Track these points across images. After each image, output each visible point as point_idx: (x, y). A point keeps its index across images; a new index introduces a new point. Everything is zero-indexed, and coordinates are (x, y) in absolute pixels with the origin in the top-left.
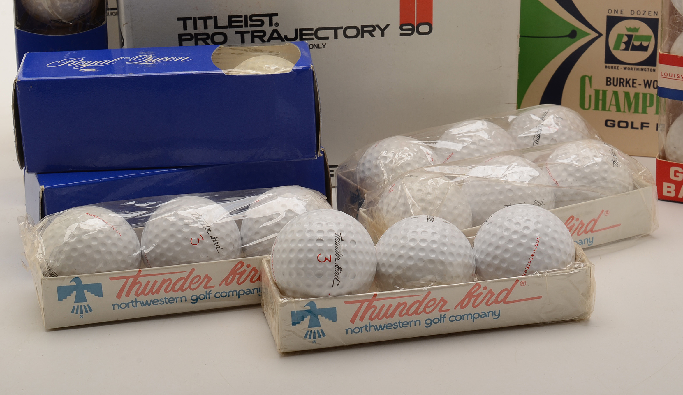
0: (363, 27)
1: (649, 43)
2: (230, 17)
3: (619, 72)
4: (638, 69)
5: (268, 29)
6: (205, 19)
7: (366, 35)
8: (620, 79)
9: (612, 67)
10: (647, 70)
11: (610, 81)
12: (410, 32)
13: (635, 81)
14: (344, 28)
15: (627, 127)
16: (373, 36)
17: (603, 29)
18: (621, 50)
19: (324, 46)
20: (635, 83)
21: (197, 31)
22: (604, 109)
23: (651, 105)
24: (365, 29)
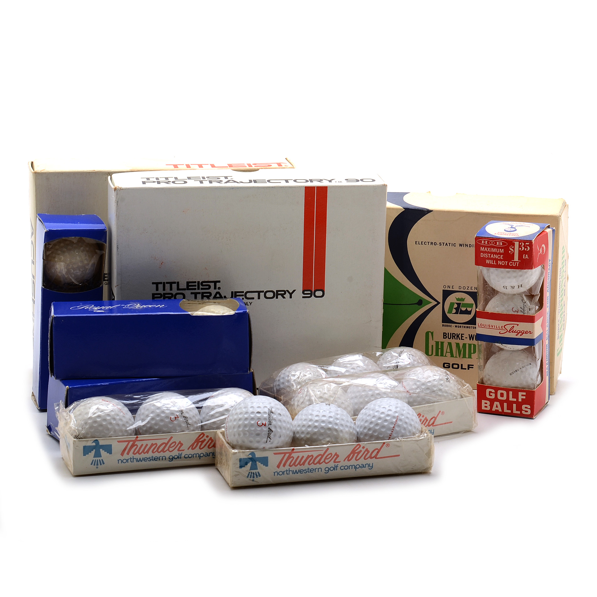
0: (277, 291)
1: (472, 309)
2: (188, 283)
3: (452, 329)
4: (464, 327)
5: (213, 291)
6: (171, 283)
7: (280, 296)
8: (453, 334)
9: (447, 326)
10: (471, 327)
11: (446, 335)
12: (309, 295)
13: (463, 335)
14: (264, 292)
15: (458, 368)
16: (284, 298)
17: (440, 299)
18: (453, 314)
19: (251, 304)
20: (463, 337)
21: (165, 292)
22: (442, 355)
23: (474, 352)
24: (279, 293)
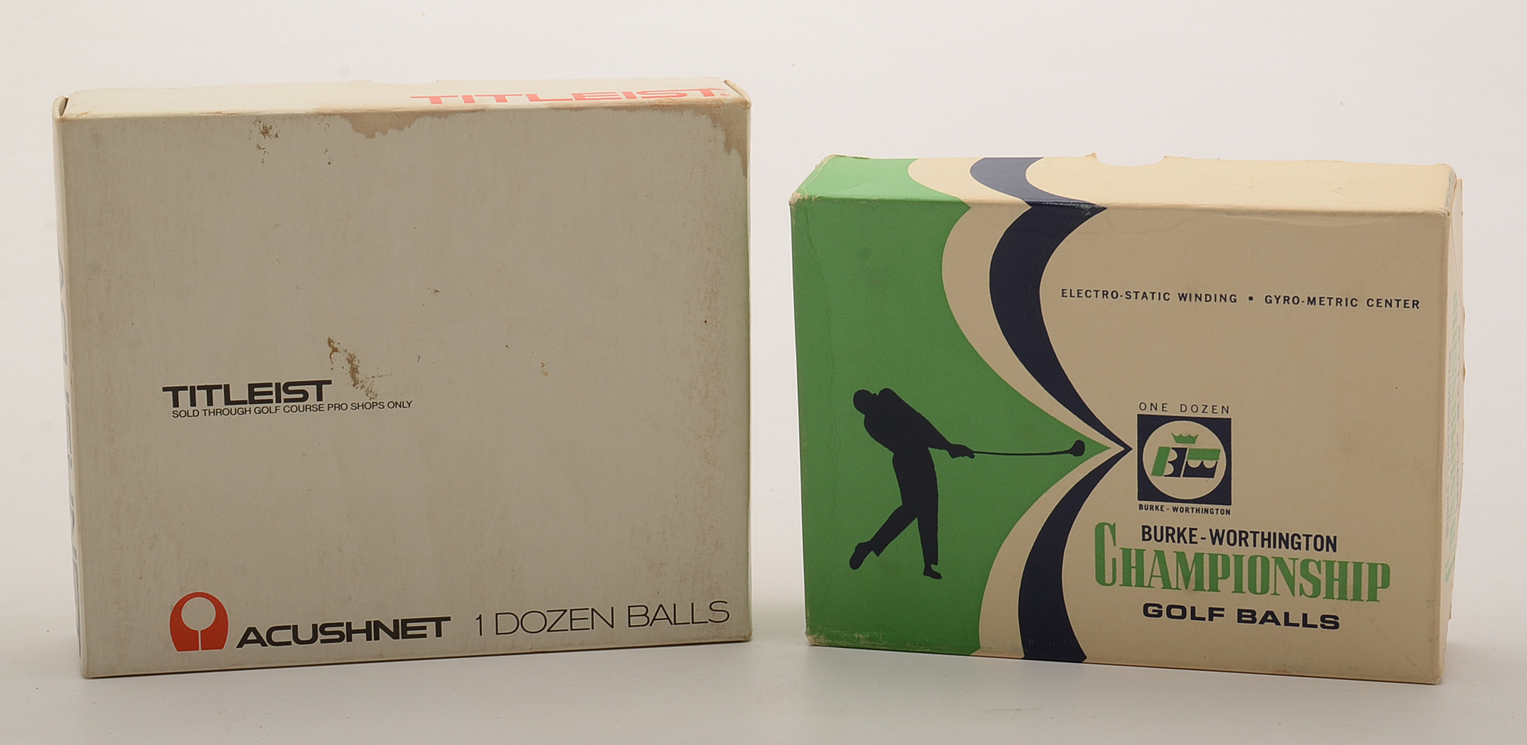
1: (1217, 463)
3: (1164, 516)
4: (1198, 510)
8: (1168, 528)
9: (1152, 508)
10: (1215, 511)
11: (1148, 533)
13: (1194, 532)
15: (1183, 616)
17: (1131, 439)
18: (1165, 476)
20: (1195, 536)
22: (1140, 584)
23: (1226, 576)
